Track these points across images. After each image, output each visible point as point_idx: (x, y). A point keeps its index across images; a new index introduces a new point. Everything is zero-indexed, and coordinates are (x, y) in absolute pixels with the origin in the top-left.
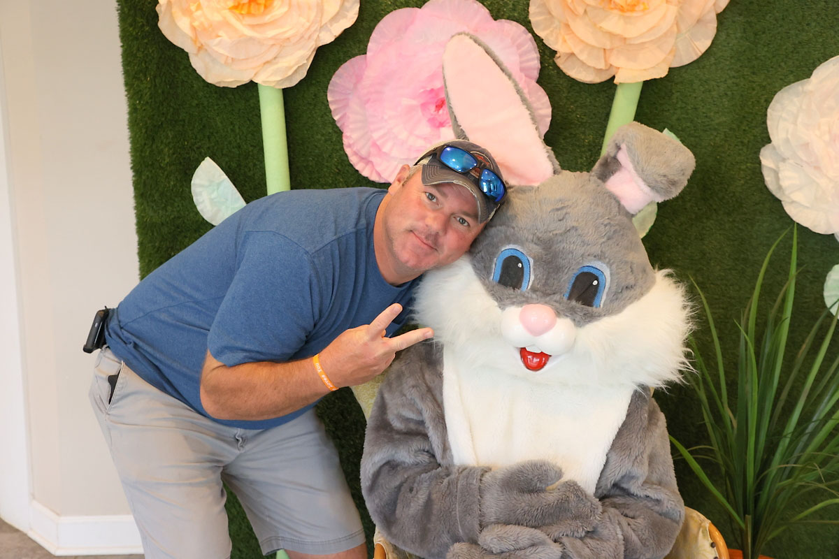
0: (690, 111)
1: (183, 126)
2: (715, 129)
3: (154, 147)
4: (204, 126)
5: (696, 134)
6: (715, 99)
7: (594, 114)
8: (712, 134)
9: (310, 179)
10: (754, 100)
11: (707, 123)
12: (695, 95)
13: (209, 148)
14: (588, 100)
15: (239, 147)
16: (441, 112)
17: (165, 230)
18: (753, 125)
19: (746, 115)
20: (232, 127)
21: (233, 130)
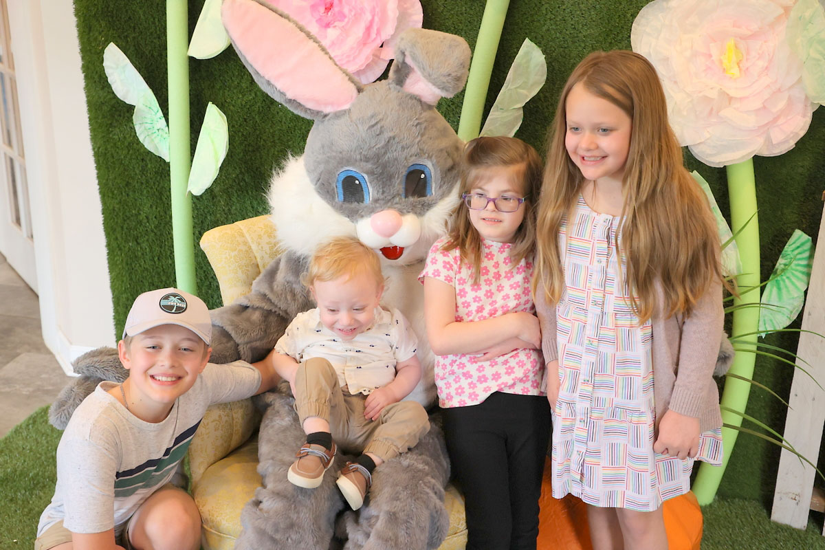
0: (558, 23)
1: (112, 18)
2: (583, 41)
3: (91, 34)
4: (130, 18)
5: (566, 46)
6: (584, 12)
7: (469, 22)
8: (580, 46)
9: (219, 70)
10: (620, 14)
11: (576, 35)
12: (564, 7)
13: (134, 38)
14: (464, 9)
15: (159, 38)
16: (329, 13)
17: (105, 108)
18: (619, 38)
19: (612, 29)
20: (152, 20)
21: (154, 23)
